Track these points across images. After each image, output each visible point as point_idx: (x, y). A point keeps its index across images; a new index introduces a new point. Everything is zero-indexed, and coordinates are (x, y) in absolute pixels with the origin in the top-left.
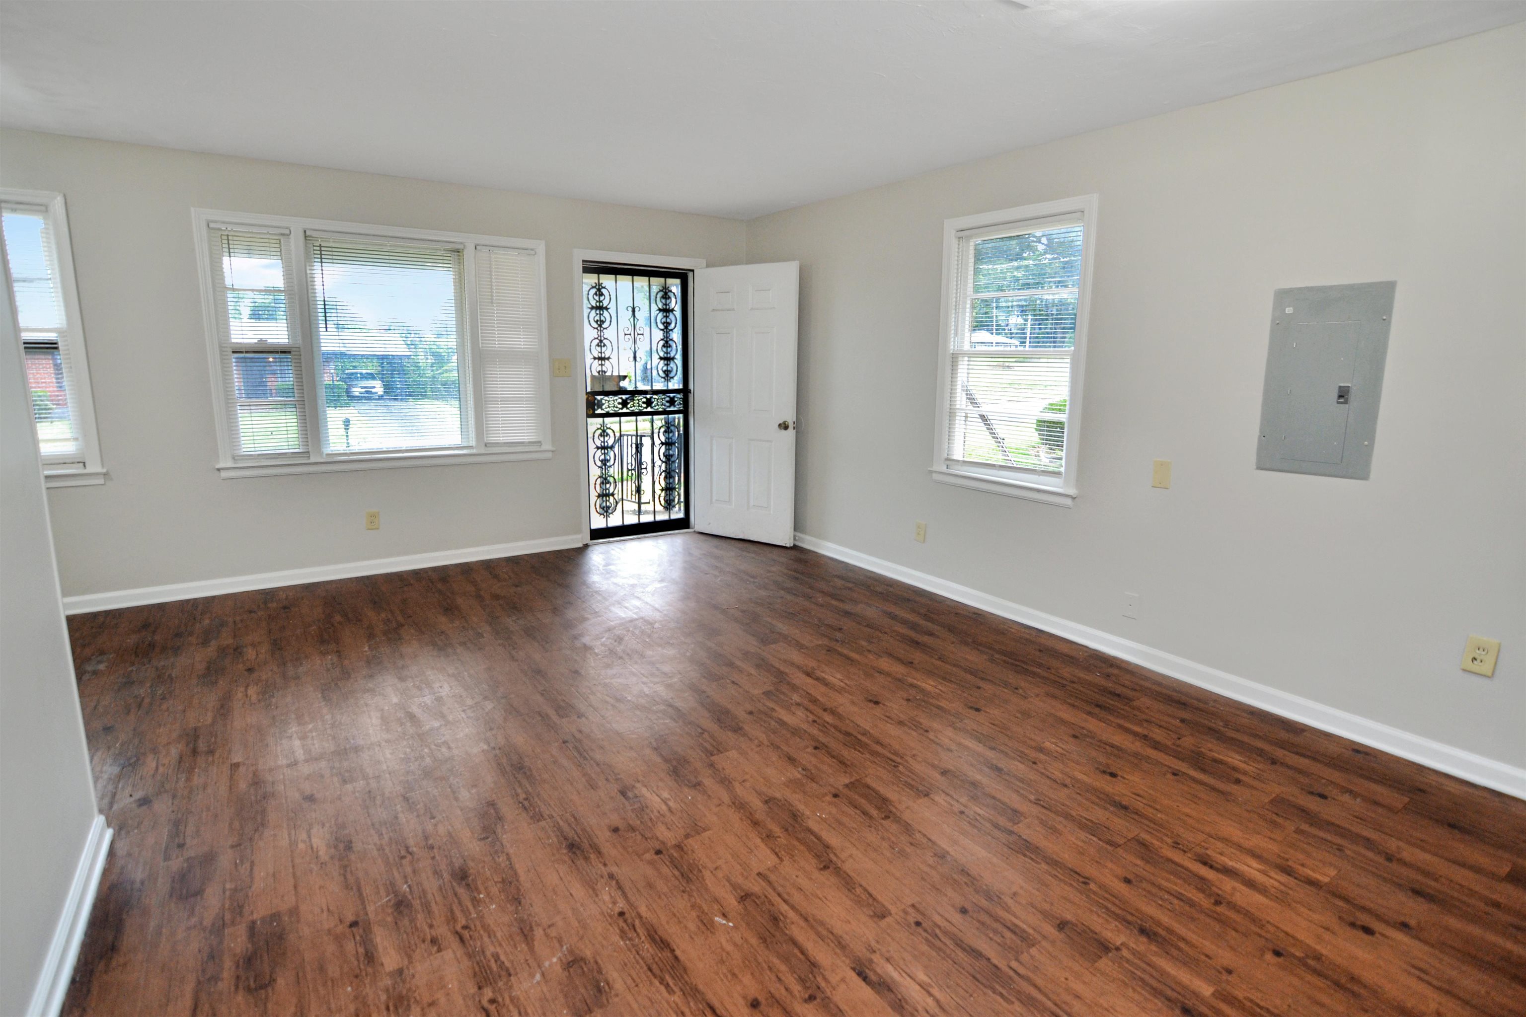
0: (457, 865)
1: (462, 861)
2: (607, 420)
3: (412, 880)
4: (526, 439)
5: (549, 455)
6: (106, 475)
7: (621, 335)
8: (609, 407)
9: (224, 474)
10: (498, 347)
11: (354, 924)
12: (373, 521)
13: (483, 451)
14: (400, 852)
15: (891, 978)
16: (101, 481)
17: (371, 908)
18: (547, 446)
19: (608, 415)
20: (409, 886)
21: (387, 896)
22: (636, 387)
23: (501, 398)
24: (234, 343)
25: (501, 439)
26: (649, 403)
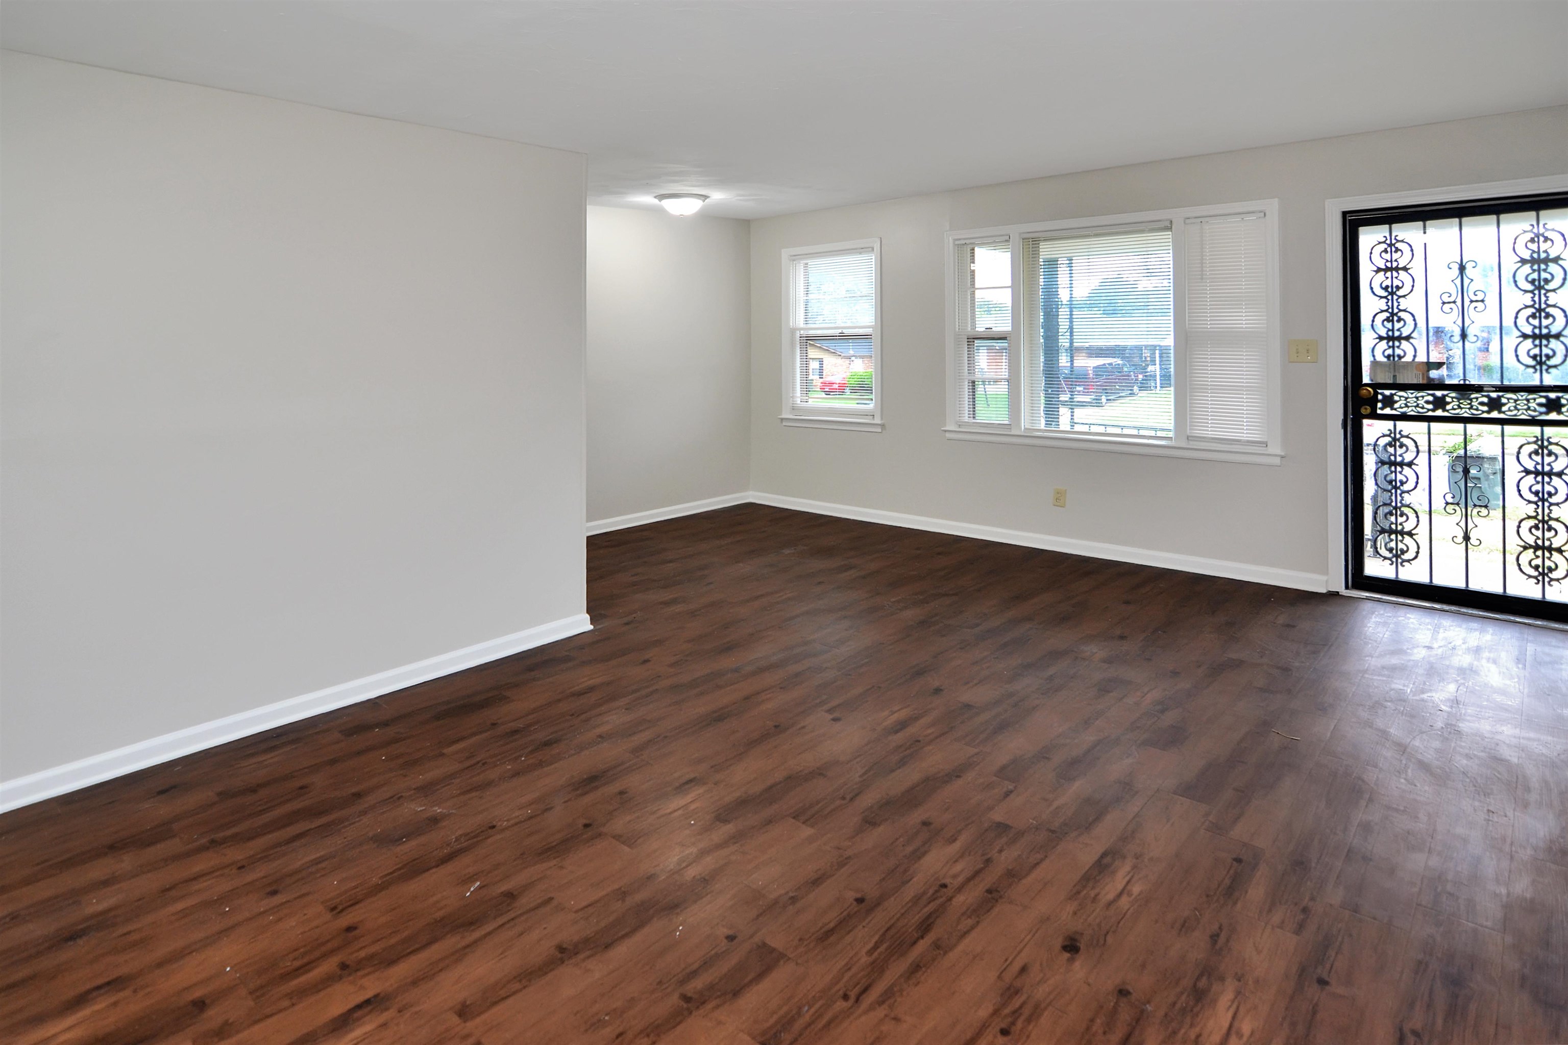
2: (1401, 425)
4: (1245, 437)
5: (1277, 461)
6: (883, 426)
7: (1434, 303)
8: (1407, 406)
9: (948, 435)
10: (1211, 328)
12: (1059, 499)
13: (1183, 444)
15: (352, 1030)
16: (880, 430)
18: (1276, 449)
19: (1404, 417)
22: (1465, 380)
23: (1211, 385)
24: (978, 331)
25: (1210, 434)
26: (1495, 404)
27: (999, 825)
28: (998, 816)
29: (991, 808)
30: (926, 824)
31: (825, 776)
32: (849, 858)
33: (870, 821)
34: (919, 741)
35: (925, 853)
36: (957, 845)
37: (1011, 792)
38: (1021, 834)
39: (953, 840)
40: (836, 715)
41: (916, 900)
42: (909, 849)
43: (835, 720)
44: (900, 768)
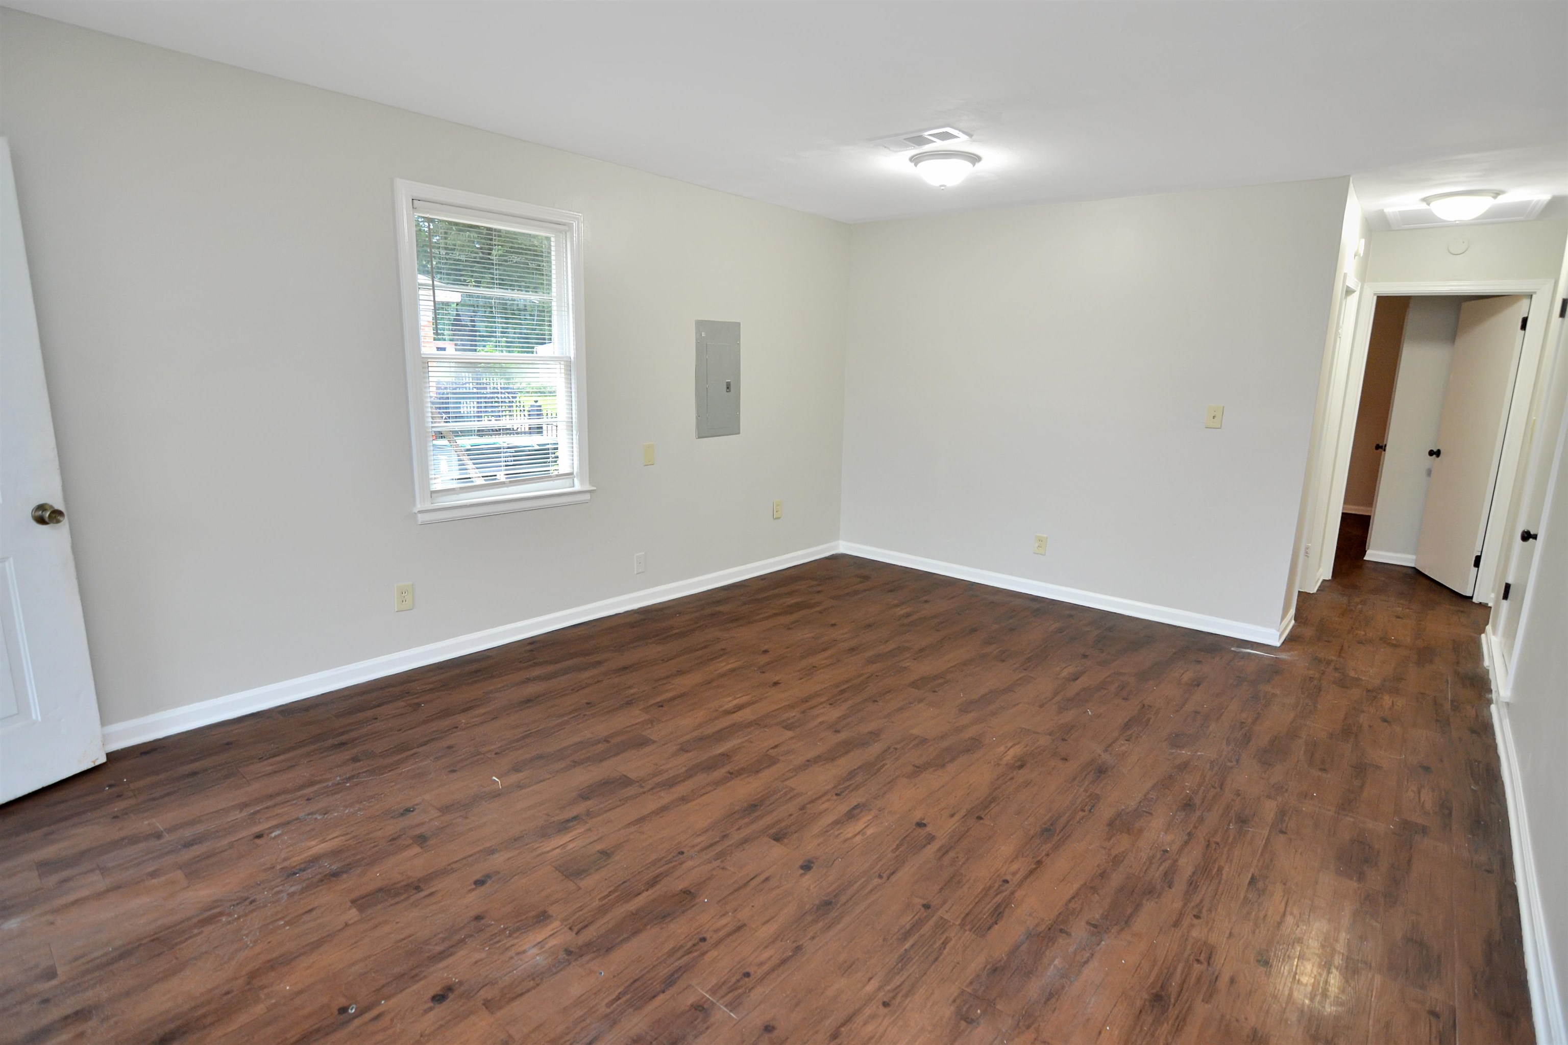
0: (1184, 813)
1: (1179, 813)
3: (1223, 827)
11: (1282, 832)
14: (1215, 849)
17: (1266, 832)
20: (1229, 825)
21: (1249, 831)
27: (790, 729)
28: (790, 734)
29: (792, 738)
30: (837, 732)
31: (914, 766)
32: (885, 718)
33: (875, 735)
34: (837, 795)
35: (839, 718)
36: (820, 720)
37: (772, 748)
38: (777, 724)
39: (821, 723)
40: (923, 832)
41: (846, 700)
42: (849, 720)
43: (921, 825)
44: (855, 770)
